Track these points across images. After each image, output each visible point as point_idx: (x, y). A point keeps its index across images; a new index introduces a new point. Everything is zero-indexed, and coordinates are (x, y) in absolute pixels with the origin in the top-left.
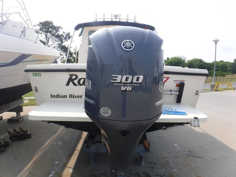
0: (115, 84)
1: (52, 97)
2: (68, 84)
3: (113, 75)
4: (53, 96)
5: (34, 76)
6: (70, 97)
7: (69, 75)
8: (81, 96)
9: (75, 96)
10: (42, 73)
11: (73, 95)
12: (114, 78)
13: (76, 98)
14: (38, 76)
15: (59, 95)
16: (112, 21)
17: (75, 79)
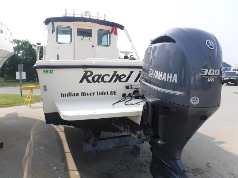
0: (203, 77)
1: (62, 96)
2: (81, 81)
3: (202, 69)
4: (64, 94)
5: (45, 73)
6: (82, 95)
7: (84, 71)
8: (93, 93)
9: (87, 93)
10: (55, 70)
11: (85, 93)
12: (202, 72)
13: (88, 95)
14: (50, 73)
15: (70, 93)
16: (82, 17)
17: (89, 76)
